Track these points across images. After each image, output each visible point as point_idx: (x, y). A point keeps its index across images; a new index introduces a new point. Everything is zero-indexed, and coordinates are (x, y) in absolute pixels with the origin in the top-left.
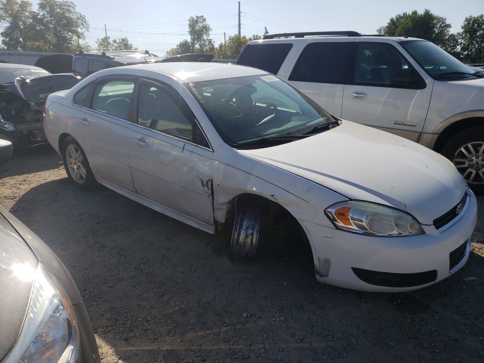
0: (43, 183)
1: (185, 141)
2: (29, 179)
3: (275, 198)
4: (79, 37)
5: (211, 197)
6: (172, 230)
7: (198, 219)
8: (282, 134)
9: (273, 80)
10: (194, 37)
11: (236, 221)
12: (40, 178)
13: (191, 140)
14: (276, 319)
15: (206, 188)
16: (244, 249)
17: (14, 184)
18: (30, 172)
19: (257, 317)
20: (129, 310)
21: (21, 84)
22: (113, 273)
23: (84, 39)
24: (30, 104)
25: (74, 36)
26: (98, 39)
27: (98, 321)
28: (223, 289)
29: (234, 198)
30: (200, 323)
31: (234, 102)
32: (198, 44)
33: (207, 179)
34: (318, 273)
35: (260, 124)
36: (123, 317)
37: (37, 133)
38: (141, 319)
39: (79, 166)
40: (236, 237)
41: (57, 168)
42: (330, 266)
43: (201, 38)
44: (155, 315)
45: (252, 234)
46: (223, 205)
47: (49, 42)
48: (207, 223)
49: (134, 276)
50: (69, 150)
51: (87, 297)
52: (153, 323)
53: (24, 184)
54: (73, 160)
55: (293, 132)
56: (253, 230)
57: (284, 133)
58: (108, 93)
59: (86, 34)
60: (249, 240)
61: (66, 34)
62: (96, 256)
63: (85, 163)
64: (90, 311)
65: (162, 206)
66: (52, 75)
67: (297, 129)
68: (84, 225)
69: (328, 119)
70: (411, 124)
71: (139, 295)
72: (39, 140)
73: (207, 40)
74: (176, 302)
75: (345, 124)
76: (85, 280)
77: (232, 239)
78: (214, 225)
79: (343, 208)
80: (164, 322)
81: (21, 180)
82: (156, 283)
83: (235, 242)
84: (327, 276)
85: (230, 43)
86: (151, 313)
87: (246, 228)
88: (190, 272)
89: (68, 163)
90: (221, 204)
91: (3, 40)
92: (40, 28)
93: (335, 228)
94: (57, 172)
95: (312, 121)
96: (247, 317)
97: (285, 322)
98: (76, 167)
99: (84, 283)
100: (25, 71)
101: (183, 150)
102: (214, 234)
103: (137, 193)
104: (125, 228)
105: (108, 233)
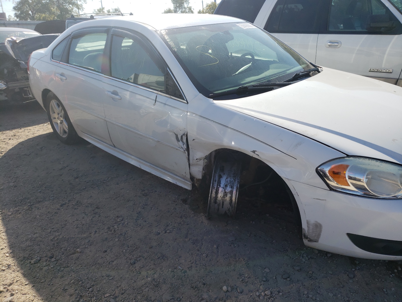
0: (31, 137)
1: (157, 92)
2: (19, 134)
3: (257, 155)
4: (79, 9)
5: (186, 152)
6: (149, 185)
7: (175, 174)
8: (262, 82)
9: (250, 28)
10: (176, 5)
11: (213, 179)
12: (29, 133)
13: (164, 91)
14: (261, 293)
15: (181, 143)
16: (222, 207)
17: (4, 139)
18: (20, 127)
19: (239, 291)
20: (96, 283)
21: (12, 44)
22: (85, 236)
23: (83, 10)
24: (19, 63)
25: (74, 7)
26: (94, 10)
27: (59, 298)
28: (200, 254)
29: (211, 153)
30: (174, 299)
31: (209, 53)
32: (179, 11)
33: (182, 133)
34: (307, 238)
35: (237, 73)
36: (88, 292)
37: (28, 90)
38: (108, 295)
39: (62, 120)
40: (214, 195)
41: (47, 123)
42: (321, 231)
43: (182, 6)
44: (124, 289)
45: (231, 192)
46: (199, 160)
47: (54, 13)
48: (184, 179)
49: (106, 239)
50: (51, 105)
51: (52, 266)
52: (121, 300)
53: (13, 139)
54: (56, 116)
55: (273, 79)
56: (231, 188)
57: (265, 81)
58: (87, 48)
59: (84, 6)
60: (228, 198)
61: (67, 6)
62: (70, 215)
63: (66, 117)
64: (53, 285)
65: (138, 159)
66: (42, 35)
67: (277, 77)
68: (63, 180)
69: (308, 66)
70: (387, 71)
71: (109, 263)
72: (31, 97)
73: (188, 7)
74: (149, 272)
75: (325, 71)
76: (54, 244)
77: (209, 198)
78: (191, 181)
79: (339, 166)
80: (134, 299)
81: (11, 135)
82: (128, 247)
83: (213, 201)
84: (316, 241)
85: (207, 9)
86: (120, 286)
87: (224, 186)
88: (165, 233)
89: (52, 118)
90: (197, 159)
91: (16, 14)
92: (45, 2)
93: (329, 189)
94: (47, 126)
95: (292, 68)
96: (228, 291)
97: (271, 297)
98: (59, 122)
99: (52, 248)
100: (19, 33)
101: (155, 102)
102: (191, 190)
103: (115, 147)
104: (103, 182)
105: (86, 188)
